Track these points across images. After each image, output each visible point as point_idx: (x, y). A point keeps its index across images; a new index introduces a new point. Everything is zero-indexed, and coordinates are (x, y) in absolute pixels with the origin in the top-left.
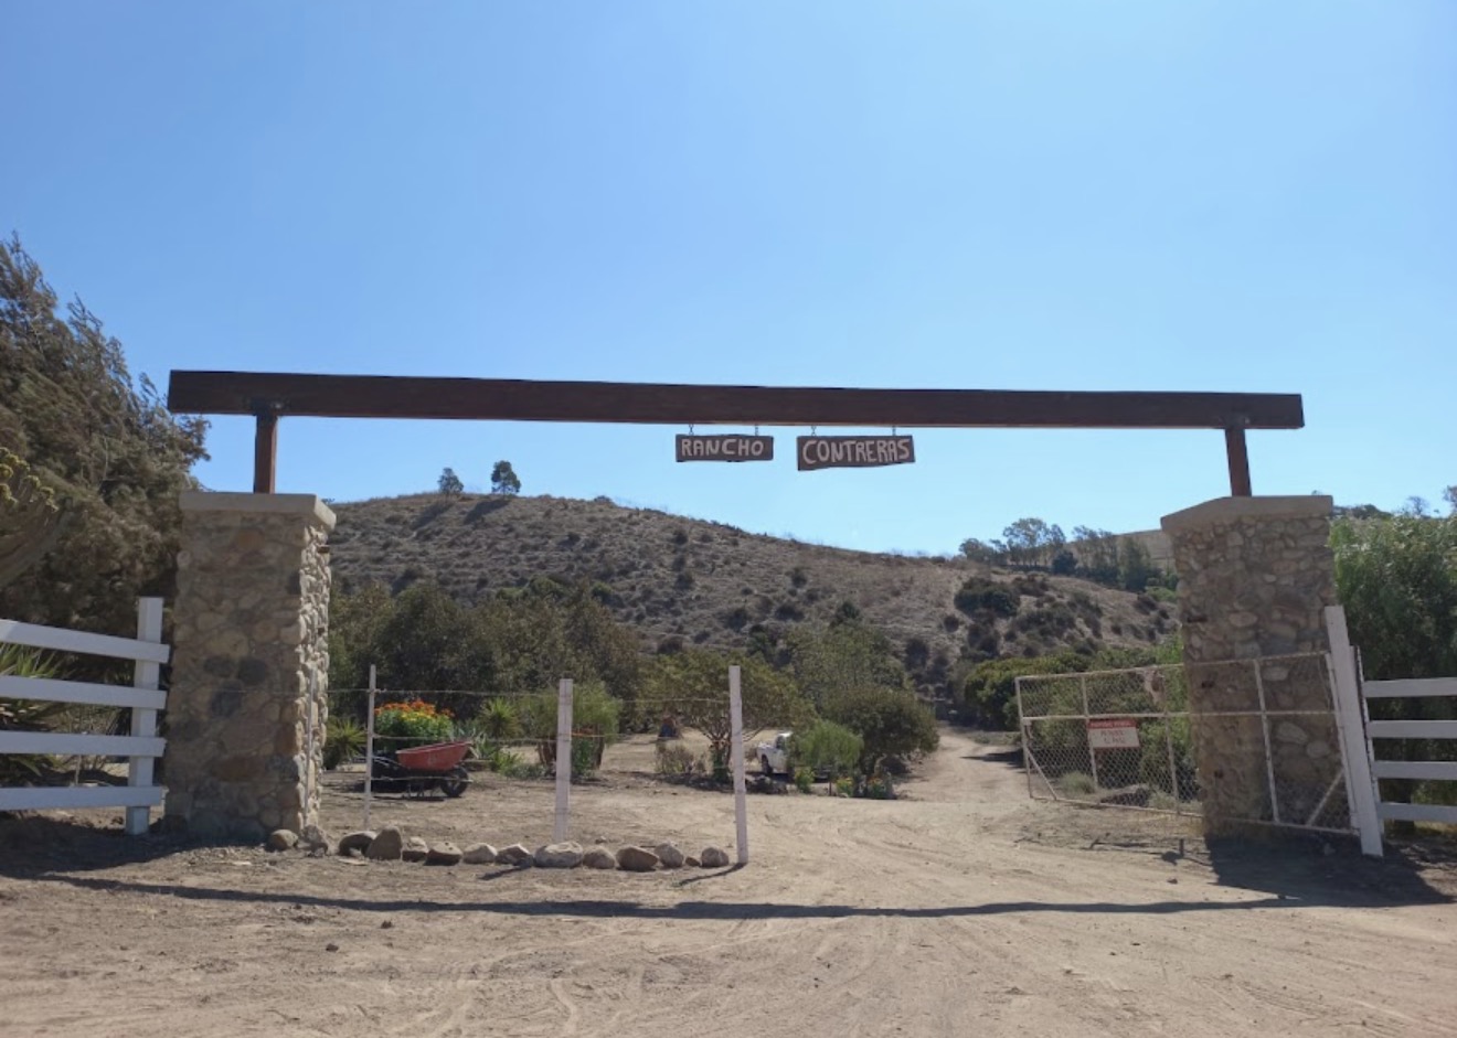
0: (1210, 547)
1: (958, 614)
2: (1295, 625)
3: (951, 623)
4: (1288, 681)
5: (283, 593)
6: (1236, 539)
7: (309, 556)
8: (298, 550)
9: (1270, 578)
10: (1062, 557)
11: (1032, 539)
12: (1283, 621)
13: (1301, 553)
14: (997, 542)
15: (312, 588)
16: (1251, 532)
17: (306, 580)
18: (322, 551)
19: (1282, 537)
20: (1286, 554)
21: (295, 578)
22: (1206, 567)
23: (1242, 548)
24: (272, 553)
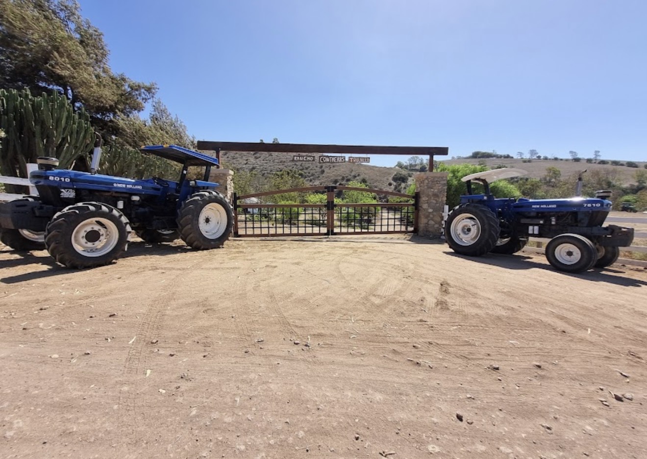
0: (421, 183)
1: (392, 182)
2: (436, 200)
3: (390, 184)
4: (433, 212)
5: (224, 190)
6: (426, 181)
7: (229, 182)
8: (227, 181)
9: (432, 190)
10: (423, 166)
11: (415, 161)
12: (434, 199)
13: (439, 185)
14: (406, 162)
15: (230, 188)
16: (429, 180)
17: (228, 187)
18: (231, 180)
19: (437, 181)
20: (437, 185)
21: (226, 187)
22: (420, 187)
23: (427, 183)
24: (221, 181)
